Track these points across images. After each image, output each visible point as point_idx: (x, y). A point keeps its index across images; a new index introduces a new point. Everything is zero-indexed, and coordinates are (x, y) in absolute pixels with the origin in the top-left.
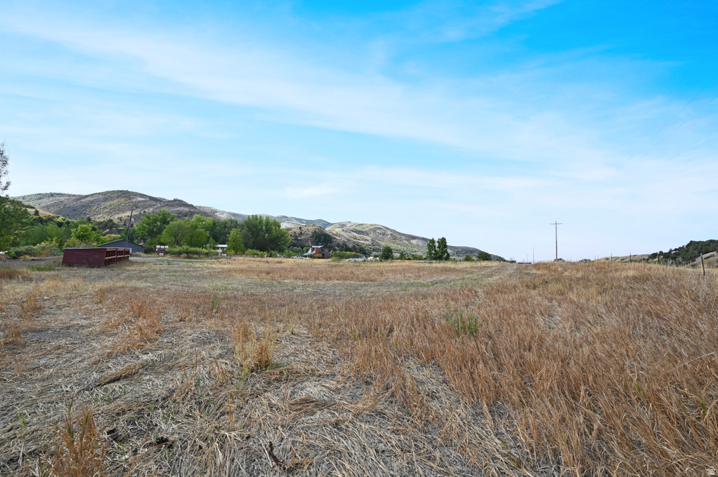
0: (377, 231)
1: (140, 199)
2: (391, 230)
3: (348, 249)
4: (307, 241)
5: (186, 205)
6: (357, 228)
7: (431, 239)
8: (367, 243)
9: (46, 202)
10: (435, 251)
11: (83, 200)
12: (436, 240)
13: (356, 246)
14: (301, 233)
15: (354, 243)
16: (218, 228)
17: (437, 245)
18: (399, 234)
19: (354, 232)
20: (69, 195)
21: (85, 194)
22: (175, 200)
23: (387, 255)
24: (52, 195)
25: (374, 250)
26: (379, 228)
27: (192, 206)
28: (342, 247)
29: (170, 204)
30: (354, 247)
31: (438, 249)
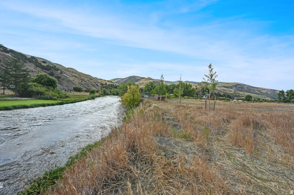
0: (238, 86)
1: (138, 78)
2: (247, 86)
3: (220, 96)
4: (199, 92)
5: (152, 79)
6: (225, 85)
7: (281, 90)
8: (231, 92)
9: (116, 81)
10: (284, 97)
11: (124, 80)
12: (285, 91)
13: (225, 94)
14: (196, 89)
15: (224, 92)
16: (168, 88)
17: (286, 94)
18: (253, 87)
19: (223, 87)
20: (121, 79)
21: (124, 78)
22: (148, 78)
23: (248, 99)
24: (117, 79)
25: (236, 96)
26: (239, 85)
27: (153, 79)
28: (218, 95)
29: (147, 79)
30: (224, 95)
31: (286, 97)
